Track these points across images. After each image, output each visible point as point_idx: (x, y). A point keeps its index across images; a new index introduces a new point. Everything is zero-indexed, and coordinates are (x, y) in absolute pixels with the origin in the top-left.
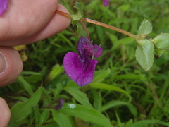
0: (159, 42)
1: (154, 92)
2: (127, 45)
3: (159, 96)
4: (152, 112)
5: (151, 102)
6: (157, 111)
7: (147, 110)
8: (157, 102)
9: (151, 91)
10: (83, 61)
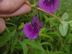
0: (71, 23)
1: (61, 41)
2: (52, 21)
3: (63, 43)
4: (60, 49)
5: (60, 45)
6: (62, 49)
7: (58, 48)
8: (63, 45)
9: (60, 41)
10: (33, 28)
